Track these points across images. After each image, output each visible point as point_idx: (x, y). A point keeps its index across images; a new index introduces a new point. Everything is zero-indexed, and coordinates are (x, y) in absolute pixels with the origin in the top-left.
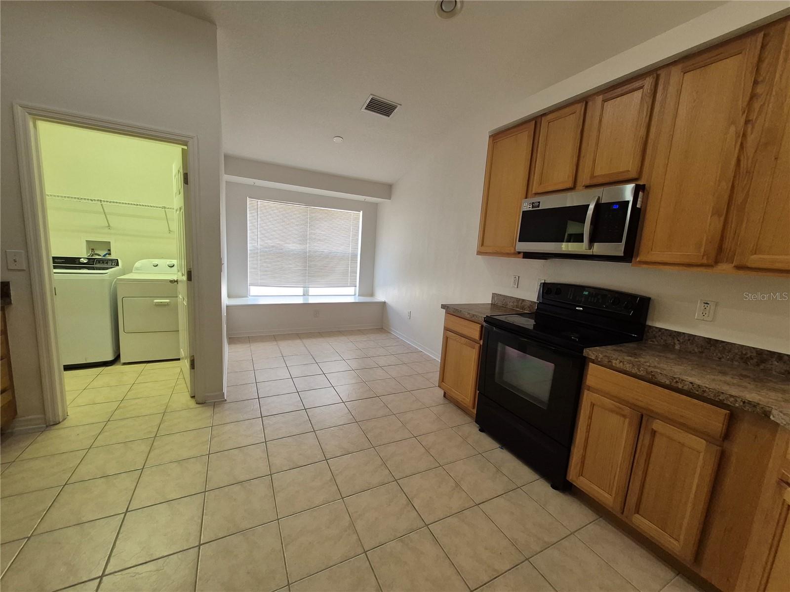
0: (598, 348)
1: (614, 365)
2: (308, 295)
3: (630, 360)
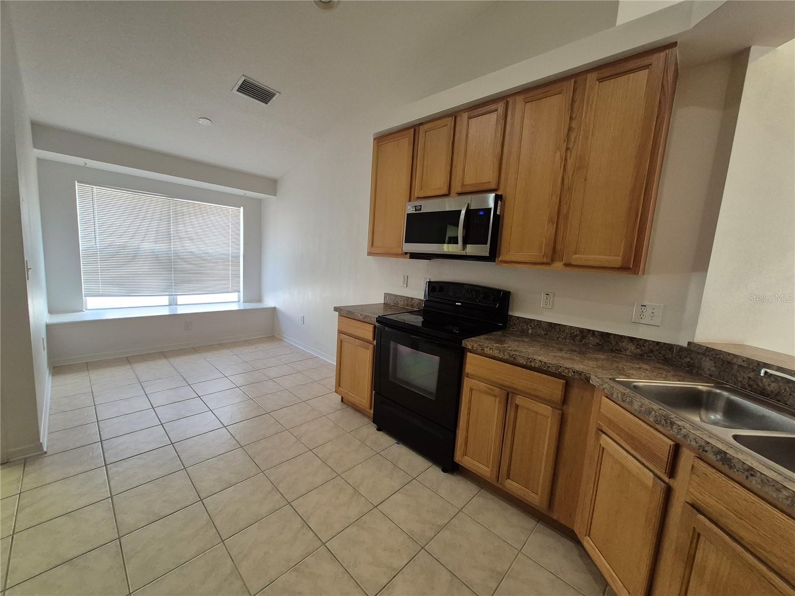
0: (473, 338)
1: (486, 352)
3: (498, 347)
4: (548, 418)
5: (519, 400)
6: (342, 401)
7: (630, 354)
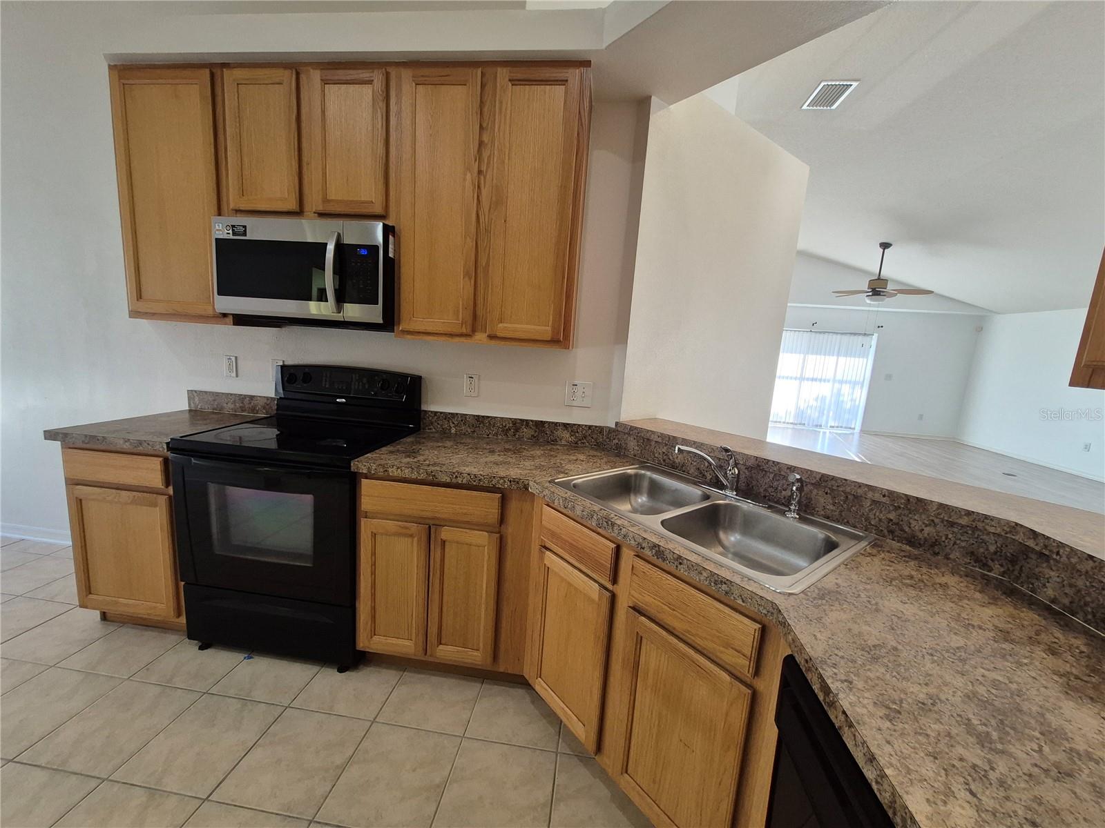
0: (368, 455)
4: (485, 547)
5: (445, 533)
6: (104, 619)
7: (566, 443)
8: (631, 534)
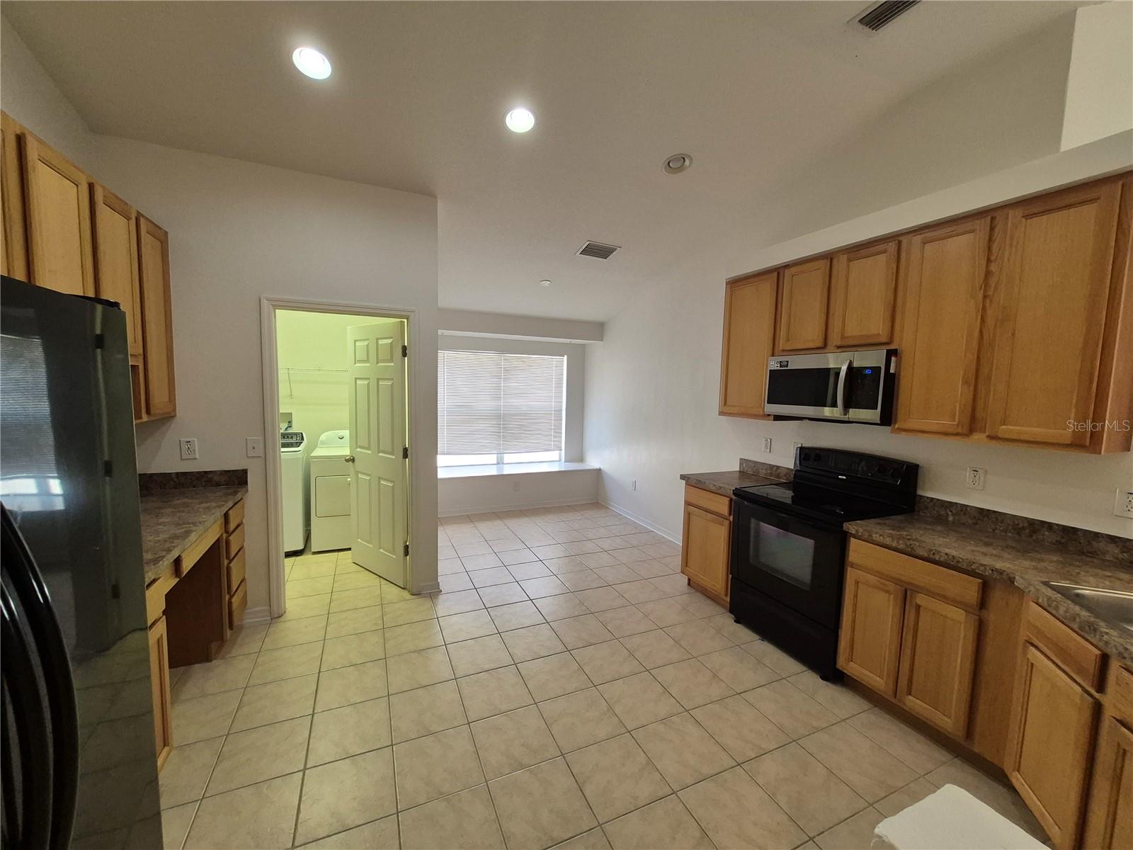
0: (859, 522)
1: (874, 539)
2: (503, 463)
3: (890, 534)
4: (961, 623)
5: (921, 599)
6: (689, 584)
8: (1112, 642)
